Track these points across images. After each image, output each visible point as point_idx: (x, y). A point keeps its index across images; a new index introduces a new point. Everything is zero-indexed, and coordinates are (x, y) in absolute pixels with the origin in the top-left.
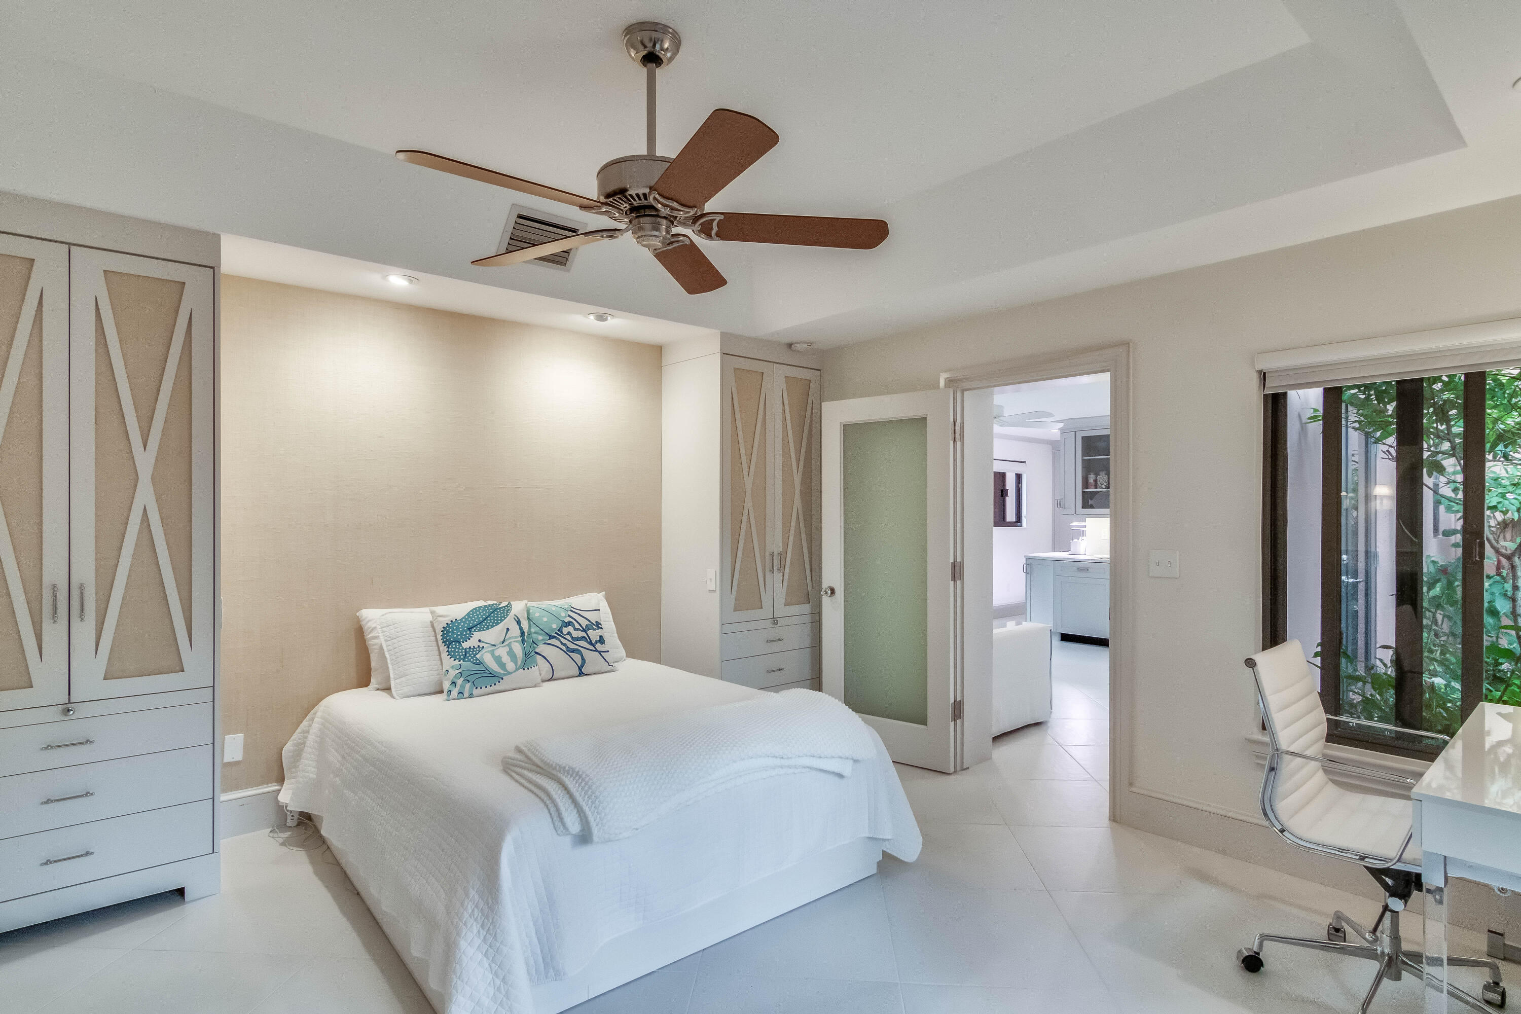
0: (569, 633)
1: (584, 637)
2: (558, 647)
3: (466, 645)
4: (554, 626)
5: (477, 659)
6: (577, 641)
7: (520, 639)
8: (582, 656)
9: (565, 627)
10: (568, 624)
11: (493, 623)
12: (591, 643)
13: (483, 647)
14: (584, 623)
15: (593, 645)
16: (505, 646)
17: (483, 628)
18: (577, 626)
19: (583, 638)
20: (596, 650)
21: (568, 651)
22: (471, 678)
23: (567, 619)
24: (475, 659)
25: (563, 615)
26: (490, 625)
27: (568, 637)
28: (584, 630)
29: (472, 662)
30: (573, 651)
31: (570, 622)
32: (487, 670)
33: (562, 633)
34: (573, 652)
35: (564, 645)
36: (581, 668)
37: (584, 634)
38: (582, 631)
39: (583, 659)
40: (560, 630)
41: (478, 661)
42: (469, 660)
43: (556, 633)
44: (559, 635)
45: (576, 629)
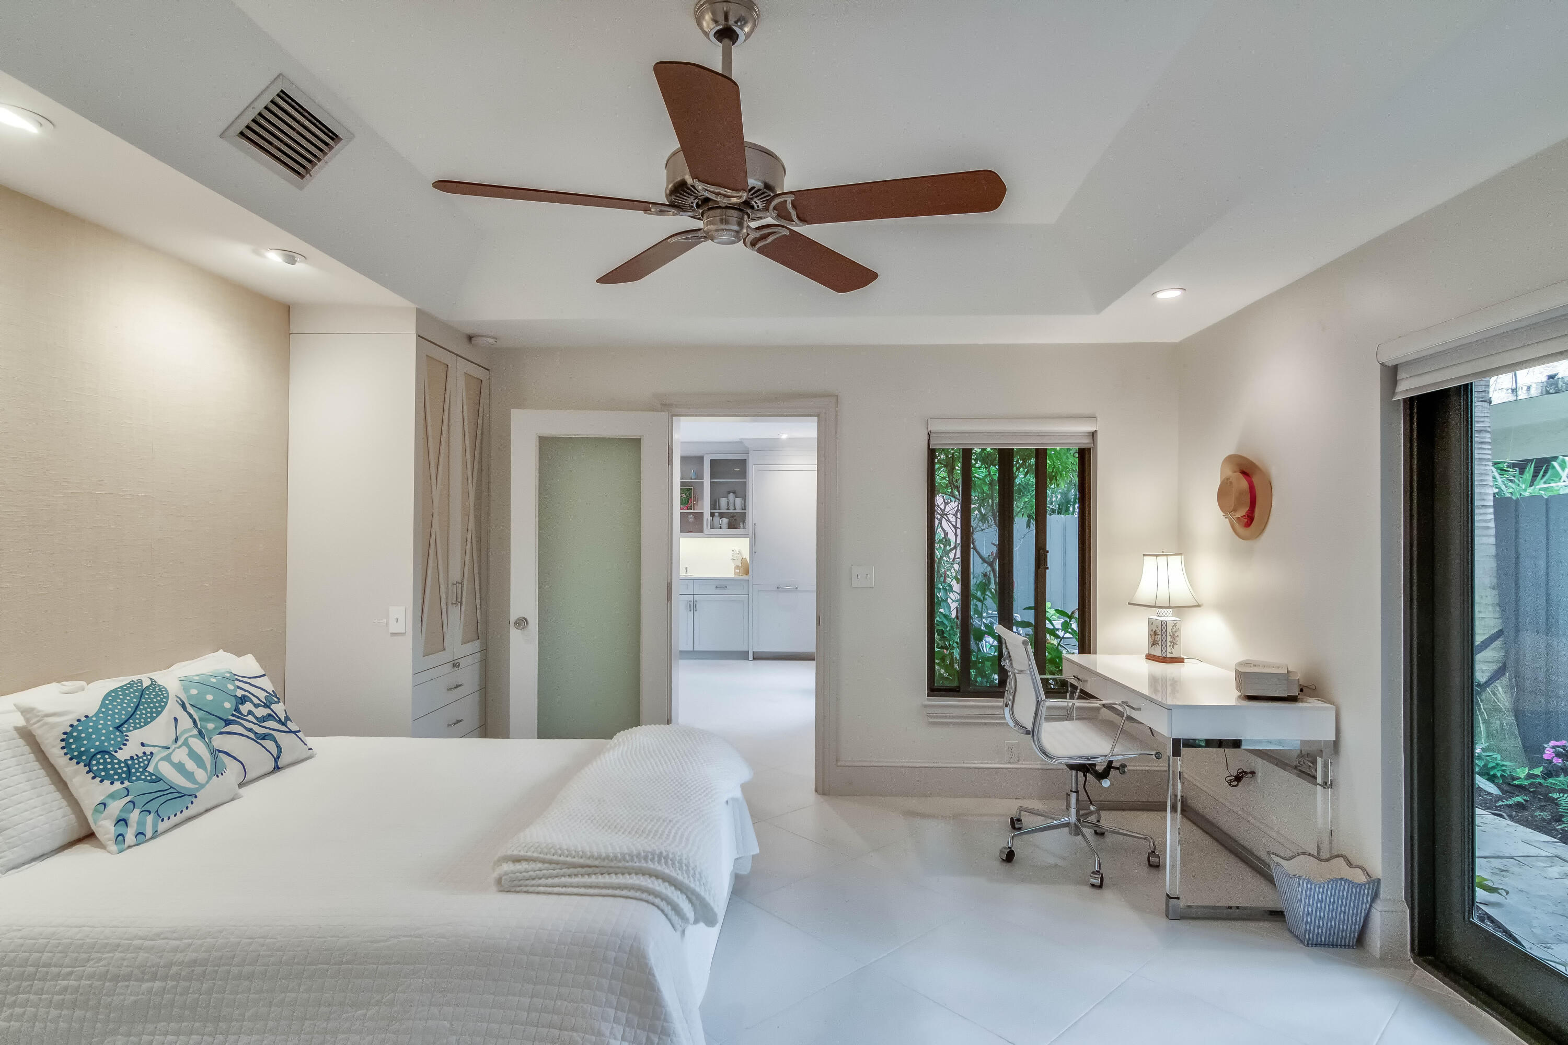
0: (250, 713)
1: (270, 715)
2: (242, 735)
3: (123, 755)
4: (227, 705)
5: (151, 774)
6: (265, 721)
7: (195, 732)
8: (276, 742)
9: (242, 704)
10: (243, 700)
11: (151, 713)
12: (280, 722)
13: (152, 753)
14: (262, 695)
15: (284, 724)
16: (180, 746)
17: (139, 723)
18: (256, 701)
19: (269, 717)
20: (291, 732)
21: (257, 738)
22: (152, 806)
23: (239, 693)
24: (147, 774)
25: (231, 687)
26: (149, 717)
27: (250, 718)
28: (266, 706)
29: (145, 780)
30: (264, 737)
31: (244, 696)
32: (171, 787)
33: (241, 714)
34: (263, 739)
35: (250, 730)
36: (277, 760)
37: (268, 711)
38: (264, 707)
39: (278, 746)
40: (237, 709)
41: (154, 777)
42: (138, 779)
43: (233, 715)
44: (238, 717)
45: (256, 706)
